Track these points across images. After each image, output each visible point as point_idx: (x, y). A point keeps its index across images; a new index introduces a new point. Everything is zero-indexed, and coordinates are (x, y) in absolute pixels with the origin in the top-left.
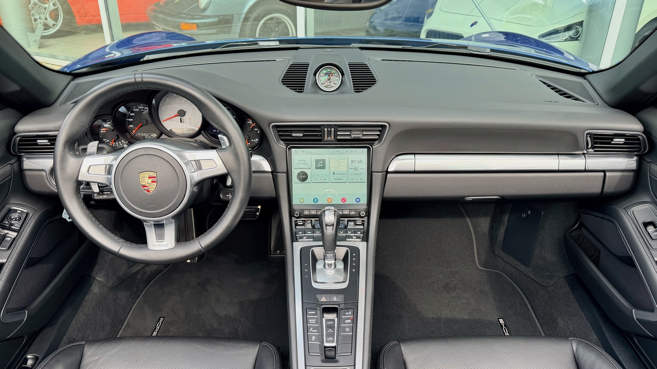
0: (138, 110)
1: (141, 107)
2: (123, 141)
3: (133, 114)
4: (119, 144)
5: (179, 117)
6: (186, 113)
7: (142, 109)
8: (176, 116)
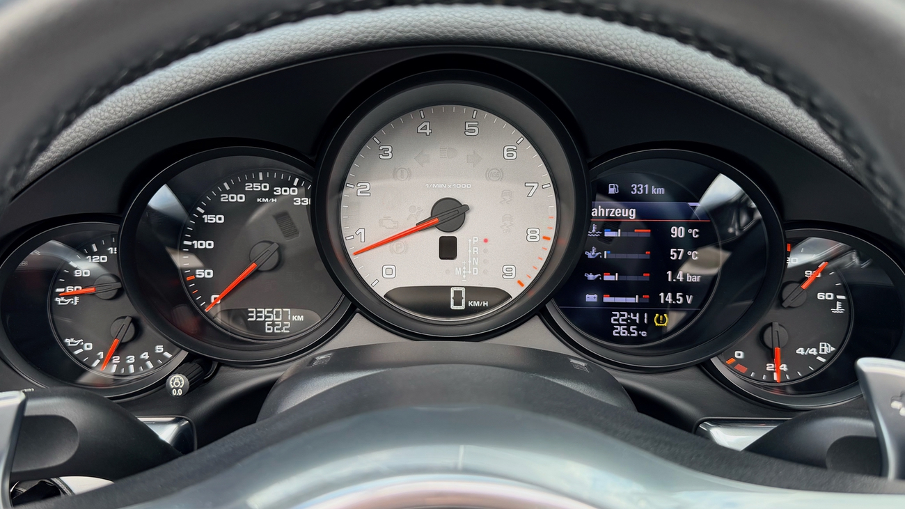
0: (240, 198)
1: (257, 187)
2: (159, 349)
3: (218, 219)
4: (140, 363)
5: (434, 236)
6: (470, 217)
7: (263, 194)
8: (422, 227)
